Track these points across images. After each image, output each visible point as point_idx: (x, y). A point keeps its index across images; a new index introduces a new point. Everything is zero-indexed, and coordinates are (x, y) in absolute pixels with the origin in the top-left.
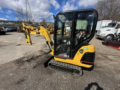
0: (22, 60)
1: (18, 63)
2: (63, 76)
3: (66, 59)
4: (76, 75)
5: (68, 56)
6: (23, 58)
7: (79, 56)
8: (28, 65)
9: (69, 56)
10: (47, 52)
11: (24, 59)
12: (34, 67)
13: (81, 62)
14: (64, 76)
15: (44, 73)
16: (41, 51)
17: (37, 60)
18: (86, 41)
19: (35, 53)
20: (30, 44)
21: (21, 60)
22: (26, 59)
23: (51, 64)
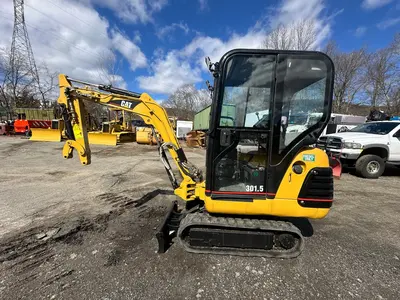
0: (28, 240)
1: (15, 256)
2: (248, 268)
3: (251, 200)
4: (287, 253)
5: (258, 188)
6: (32, 232)
7: (292, 184)
8: (73, 256)
9: (261, 187)
10: (135, 199)
11: (39, 236)
12: (114, 260)
13: (299, 202)
14: (251, 265)
15: (170, 271)
16: (110, 197)
17: (111, 231)
18: (312, 133)
19: (85, 205)
20: (85, 160)
21: (22, 240)
22: (51, 233)
23: (192, 229)
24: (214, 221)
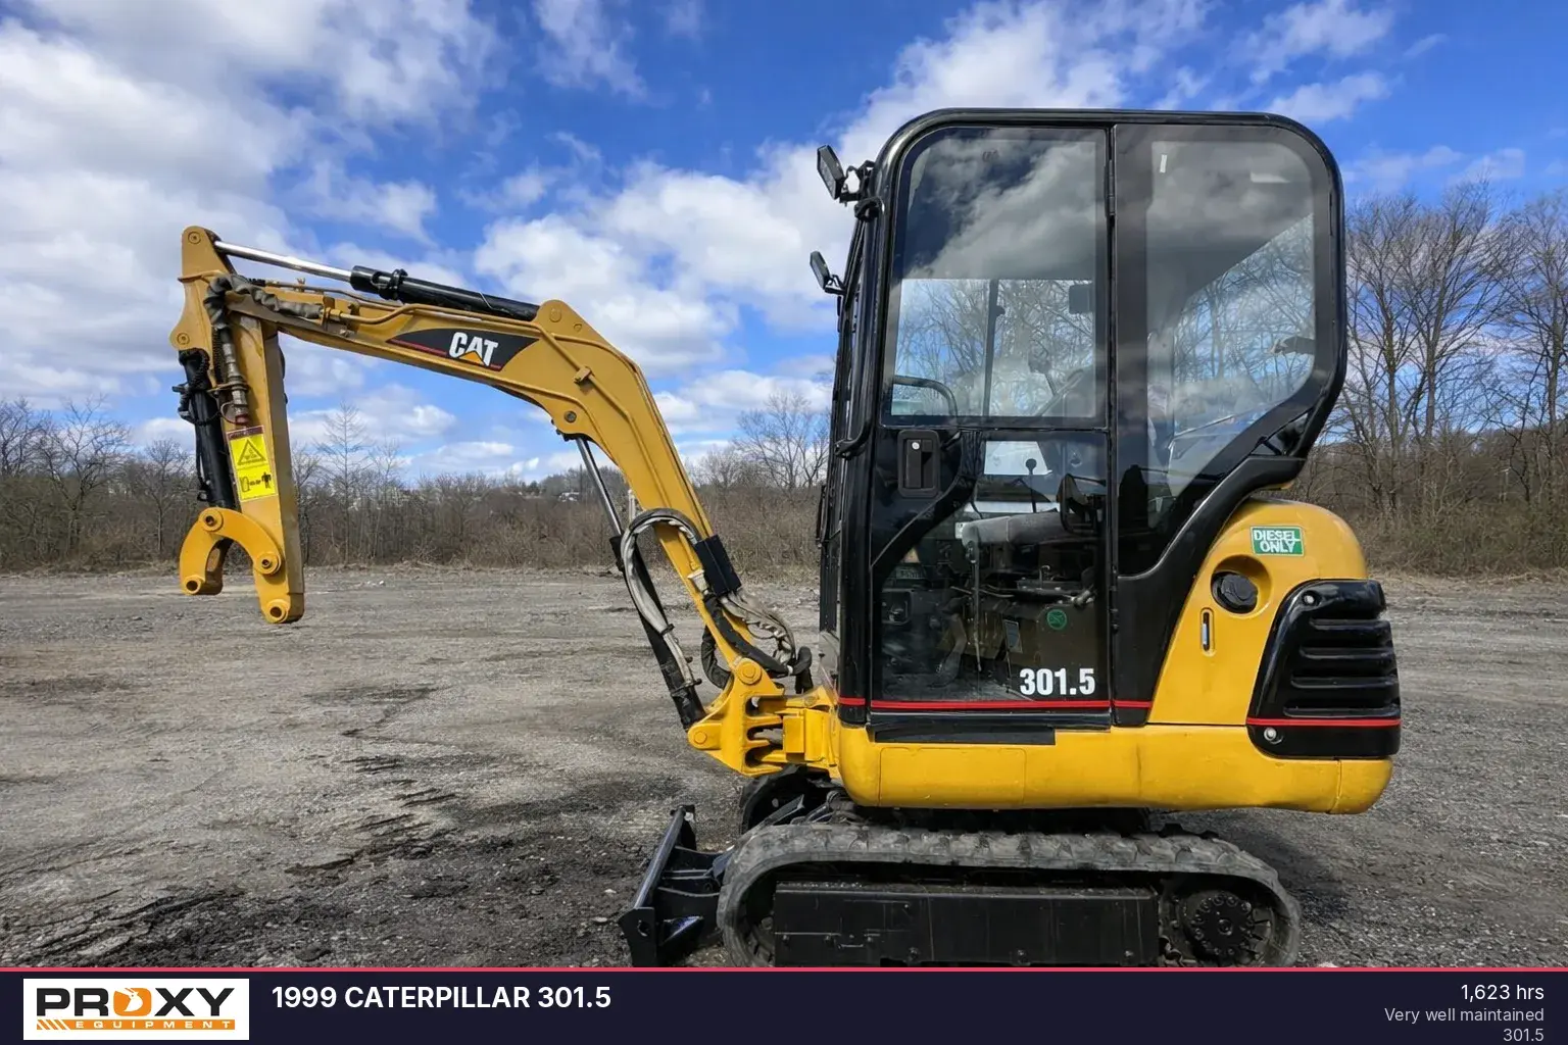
3: (1045, 734)
5: (1073, 681)
7: (1215, 659)
20: (280, 596)
23: (783, 889)
24: (886, 845)
